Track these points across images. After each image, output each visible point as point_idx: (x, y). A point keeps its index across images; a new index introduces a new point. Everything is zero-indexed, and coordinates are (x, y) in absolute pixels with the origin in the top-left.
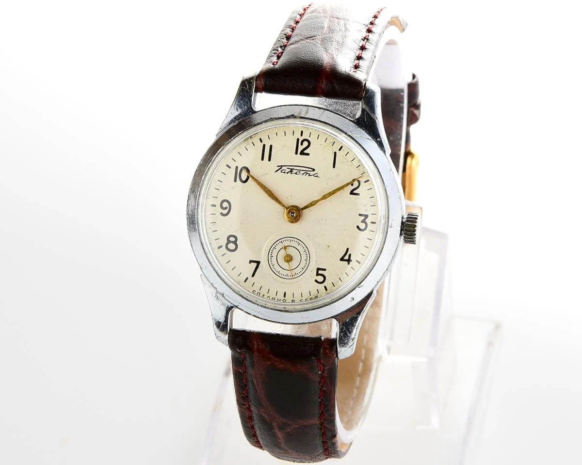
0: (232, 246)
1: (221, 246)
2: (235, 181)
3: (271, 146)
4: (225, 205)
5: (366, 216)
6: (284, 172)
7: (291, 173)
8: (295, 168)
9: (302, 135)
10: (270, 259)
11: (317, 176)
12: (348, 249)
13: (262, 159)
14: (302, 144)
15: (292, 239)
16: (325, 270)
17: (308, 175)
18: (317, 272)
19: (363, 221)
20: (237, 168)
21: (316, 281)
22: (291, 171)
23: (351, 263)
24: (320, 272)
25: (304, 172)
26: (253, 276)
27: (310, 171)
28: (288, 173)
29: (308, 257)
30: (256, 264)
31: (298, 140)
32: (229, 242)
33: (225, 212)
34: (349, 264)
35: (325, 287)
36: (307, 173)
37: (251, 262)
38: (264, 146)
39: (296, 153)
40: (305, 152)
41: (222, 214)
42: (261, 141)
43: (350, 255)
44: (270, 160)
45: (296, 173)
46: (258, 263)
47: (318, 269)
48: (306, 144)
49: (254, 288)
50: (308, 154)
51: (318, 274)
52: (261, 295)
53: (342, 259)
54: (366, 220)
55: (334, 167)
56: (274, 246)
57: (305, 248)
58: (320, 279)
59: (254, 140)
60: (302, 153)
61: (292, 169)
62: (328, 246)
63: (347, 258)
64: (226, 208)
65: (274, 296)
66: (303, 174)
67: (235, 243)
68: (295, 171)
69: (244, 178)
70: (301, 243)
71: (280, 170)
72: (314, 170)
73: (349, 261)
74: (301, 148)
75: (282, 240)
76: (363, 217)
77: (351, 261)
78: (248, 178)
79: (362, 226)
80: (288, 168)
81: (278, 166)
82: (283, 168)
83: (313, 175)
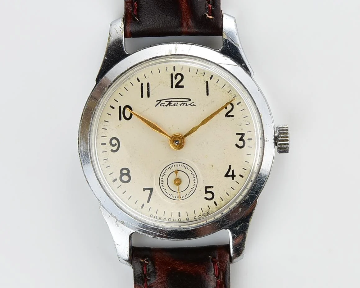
0: (125, 178)
1: (116, 180)
2: (120, 119)
3: (148, 84)
4: (114, 142)
5: (243, 135)
6: (163, 106)
7: (170, 106)
8: (172, 100)
9: (174, 70)
10: (161, 185)
11: (193, 105)
12: (230, 166)
13: (142, 96)
14: (176, 78)
15: (179, 164)
16: (212, 187)
17: (185, 105)
18: (206, 190)
19: (241, 139)
20: (120, 107)
21: (206, 198)
22: (169, 104)
23: (235, 178)
24: (208, 190)
25: (182, 103)
26: (148, 202)
28: (167, 106)
29: (196, 178)
30: (149, 191)
31: (172, 75)
32: (122, 175)
33: (115, 148)
34: (233, 179)
35: (215, 202)
36: (184, 104)
37: (144, 189)
38: (142, 84)
39: (172, 87)
40: (180, 85)
41: (112, 151)
42: (139, 81)
43: (233, 171)
44: (148, 96)
45: (174, 105)
46: (151, 189)
47: (206, 188)
48: (179, 77)
49: (151, 212)
50: (182, 87)
51: (206, 192)
52: (158, 218)
53: (227, 176)
54: (243, 138)
55: (208, 94)
56: (163, 172)
57: (192, 170)
58: (209, 196)
59: (132, 80)
60: (177, 86)
61: (170, 102)
62: (213, 166)
63: (230, 174)
64: (116, 144)
65: (170, 217)
66: (181, 105)
67: (128, 174)
69: (128, 116)
70: (188, 166)
71: (160, 104)
72: (190, 100)
73: (233, 176)
74: (175, 82)
75: (170, 166)
76: (240, 136)
77: (235, 176)
78: (131, 115)
79: (241, 144)
80: (166, 102)
81: (157, 101)
82: (162, 102)
83: (190, 104)
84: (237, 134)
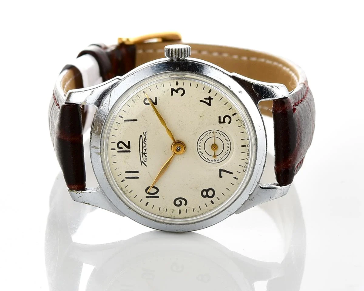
0: (210, 193)
1: (212, 201)
2: (158, 197)
3: (126, 172)
4: (178, 202)
5: (173, 90)
6: (146, 159)
7: (146, 154)
8: (141, 151)
10: (217, 162)
11: (146, 133)
12: (201, 101)
13: (138, 178)
14: (122, 148)
15: (198, 146)
16: (220, 117)
17: (145, 140)
18: (222, 123)
19: (177, 91)
20: (147, 197)
21: (229, 123)
22: (144, 154)
23: (211, 97)
24: (222, 120)
25: (143, 143)
26: (232, 173)
27: (142, 139)
28: (146, 156)
29: (211, 131)
30: (222, 172)
31: (119, 152)
32: (207, 196)
33: (184, 202)
34: (212, 99)
35: (233, 115)
36: (144, 141)
37: (221, 176)
38: (127, 178)
39: (129, 151)
40: (127, 145)
41: (186, 204)
42: (124, 180)
43: (205, 99)
44: (137, 172)
45: (145, 150)
46: (221, 170)
47: (220, 122)
48: (121, 145)
49: (242, 171)
50: (129, 142)
51: (224, 122)
52: (246, 165)
53: (209, 104)
54: (176, 89)
55: (136, 120)
56: (206, 160)
57: (204, 135)
58: (227, 119)
59: (123, 187)
60: (129, 147)
61: (143, 154)
62: (201, 116)
63: (208, 101)
64: (180, 201)
65: (246, 154)
66: (145, 144)
67: (207, 191)
68: (144, 151)
69: (156, 190)
70: (201, 138)
71: (144, 162)
72: (141, 136)
73: (210, 99)
74: (125, 149)
75: (200, 154)
76: (174, 92)
77: (210, 97)
78: (154, 187)
79: (181, 92)
80: (142, 157)
81: (142, 165)
82: (143, 160)
83: (145, 136)
84: (172, 94)
